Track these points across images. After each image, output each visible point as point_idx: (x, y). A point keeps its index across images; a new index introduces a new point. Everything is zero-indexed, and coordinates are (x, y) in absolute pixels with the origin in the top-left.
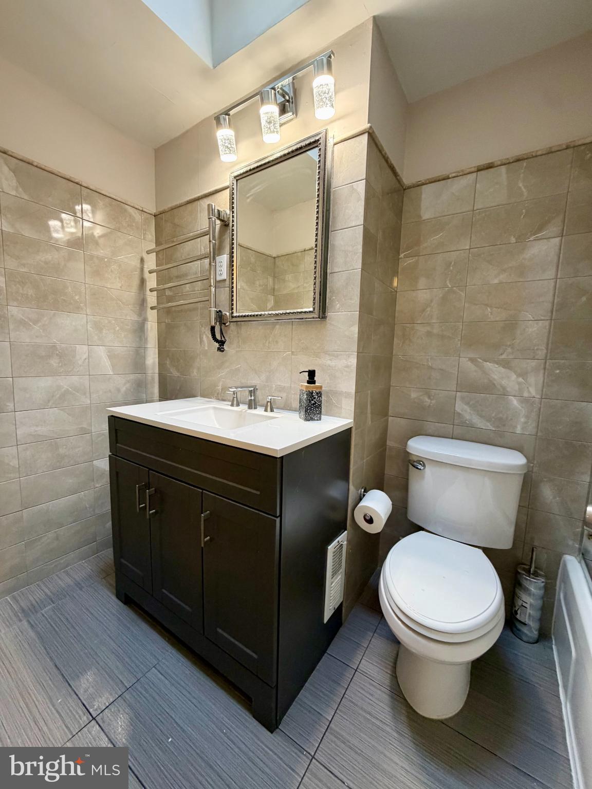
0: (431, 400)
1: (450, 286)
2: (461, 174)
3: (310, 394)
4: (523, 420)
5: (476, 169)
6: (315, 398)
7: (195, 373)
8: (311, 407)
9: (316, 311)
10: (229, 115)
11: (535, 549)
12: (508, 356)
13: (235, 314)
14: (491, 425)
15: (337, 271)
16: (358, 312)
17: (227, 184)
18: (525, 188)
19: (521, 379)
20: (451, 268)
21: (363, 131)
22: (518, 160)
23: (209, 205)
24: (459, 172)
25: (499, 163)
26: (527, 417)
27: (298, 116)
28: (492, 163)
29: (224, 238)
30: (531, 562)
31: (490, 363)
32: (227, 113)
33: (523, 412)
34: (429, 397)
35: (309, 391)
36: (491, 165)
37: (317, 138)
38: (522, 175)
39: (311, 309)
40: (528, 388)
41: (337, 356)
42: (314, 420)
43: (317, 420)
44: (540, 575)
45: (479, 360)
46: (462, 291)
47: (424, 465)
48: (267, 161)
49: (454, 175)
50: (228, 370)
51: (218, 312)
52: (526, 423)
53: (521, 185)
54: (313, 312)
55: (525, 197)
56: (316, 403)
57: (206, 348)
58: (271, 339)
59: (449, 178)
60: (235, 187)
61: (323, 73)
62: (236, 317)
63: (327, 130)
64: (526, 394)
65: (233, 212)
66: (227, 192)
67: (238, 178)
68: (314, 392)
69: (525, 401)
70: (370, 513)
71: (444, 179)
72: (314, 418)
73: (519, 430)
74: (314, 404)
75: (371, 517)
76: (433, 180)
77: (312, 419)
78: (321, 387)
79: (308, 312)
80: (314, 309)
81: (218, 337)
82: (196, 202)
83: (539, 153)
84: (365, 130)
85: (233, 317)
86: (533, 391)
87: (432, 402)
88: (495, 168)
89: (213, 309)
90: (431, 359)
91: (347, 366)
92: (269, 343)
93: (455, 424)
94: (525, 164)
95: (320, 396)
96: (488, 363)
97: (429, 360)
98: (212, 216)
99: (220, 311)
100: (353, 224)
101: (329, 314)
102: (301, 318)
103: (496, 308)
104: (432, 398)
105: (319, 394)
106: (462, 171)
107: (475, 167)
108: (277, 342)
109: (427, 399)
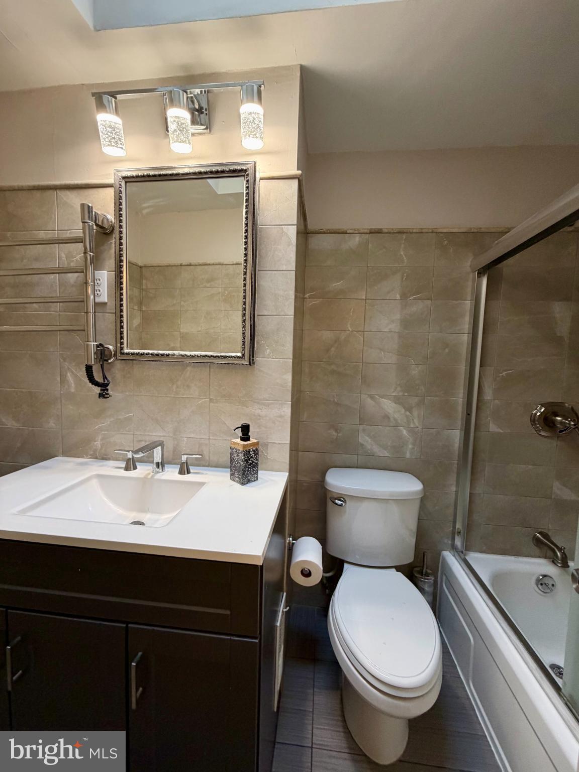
0: (338, 433)
1: (351, 330)
2: (357, 232)
3: (247, 454)
4: (410, 446)
5: (368, 231)
6: (252, 457)
7: (52, 424)
8: (249, 468)
9: (246, 357)
10: (116, 98)
11: (425, 553)
12: (398, 393)
13: (126, 351)
14: (388, 452)
15: (266, 314)
16: (291, 360)
17: (111, 181)
18: (405, 256)
19: (408, 413)
20: (351, 314)
21: (293, 175)
22: (401, 232)
23: (83, 205)
24: (355, 230)
25: (386, 231)
26: (414, 444)
27: (212, 131)
28: (381, 229)
29: (102, 248)
30: (423, 564)
31: (385, 399)
32: (113, 95)
33: (411, 440)
34: (336, 430)
35: (246, 451)
36: (380, 231)
37: (244, 168)
38: (403, 246)
39: (239, 354)
40: (413, 420)
41: (268, 405)
42: (252, 481)
43: (255, 481)
44: (429, 574)
45: (377, 396)
46: (361, 335)
47: (345, 501)
48: (174, 172)
49: (351, 231)
50: (112, 419)
51: (98, 347)
52: (413, 448)
53: (402, 253)
54: (242, 358)
55: (405, 264)
56: (253, 462)
57: (73, 390)
58: (179, 383)
59: (347, 233)
60: (123, 190)
61: (253, 101)
62: (128, 354)
63: (255, 163)
64: (412, 426)
65: (121, 221)
66: (110, 192)
67: (128, 180)
68: (251, 450)
69: (412, 431)
70: (307, 567)
71: (342, 233)
72: (251, 479)
73: (408, 455)
74: (251, 464)
75: (309, 570)
76: (333, 231)
77: (249, 481)
78: (257, 443)
79: (235, 358)
80: (243, 355)
81: (98, 378)
82: (51, 192)
83: (414, 231)
84: (296, 175)
85: (122, 354)
86: (416, 423)
87: (339, 435)
88: (383, 234)
89: (93, 344)
90: (337, 395)
91: (281, 416)
92: (177, 387)
93: (359, 454)
94: (404, 237)
95: (257, 454)
96: (383, 399)
97: (335, 396)
98: (89, 220)
99: (101, 345)
100: (284, 268)
101: (258, 359)
102: (224, 363)
103: (388, 352)
104: (338, 431)
105: (256, 452)
106: (358, 230)
107: (368, 229)
108: (188, 386)
109: (334, 433)
